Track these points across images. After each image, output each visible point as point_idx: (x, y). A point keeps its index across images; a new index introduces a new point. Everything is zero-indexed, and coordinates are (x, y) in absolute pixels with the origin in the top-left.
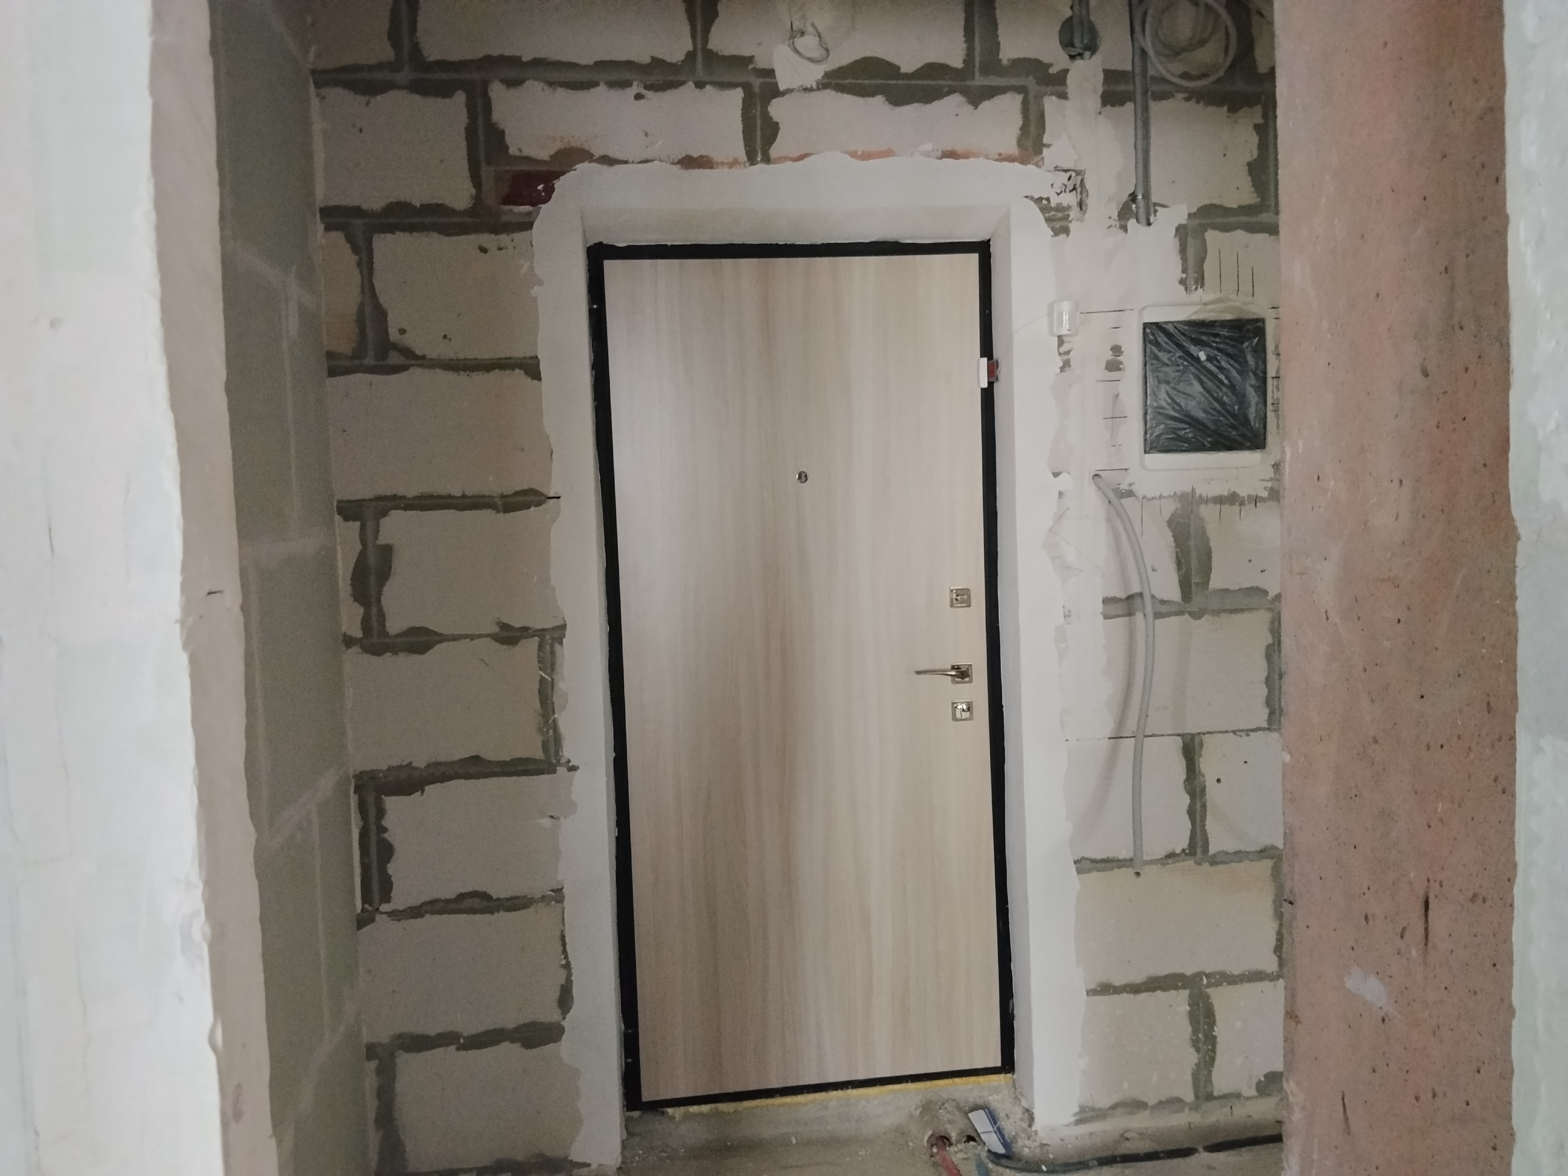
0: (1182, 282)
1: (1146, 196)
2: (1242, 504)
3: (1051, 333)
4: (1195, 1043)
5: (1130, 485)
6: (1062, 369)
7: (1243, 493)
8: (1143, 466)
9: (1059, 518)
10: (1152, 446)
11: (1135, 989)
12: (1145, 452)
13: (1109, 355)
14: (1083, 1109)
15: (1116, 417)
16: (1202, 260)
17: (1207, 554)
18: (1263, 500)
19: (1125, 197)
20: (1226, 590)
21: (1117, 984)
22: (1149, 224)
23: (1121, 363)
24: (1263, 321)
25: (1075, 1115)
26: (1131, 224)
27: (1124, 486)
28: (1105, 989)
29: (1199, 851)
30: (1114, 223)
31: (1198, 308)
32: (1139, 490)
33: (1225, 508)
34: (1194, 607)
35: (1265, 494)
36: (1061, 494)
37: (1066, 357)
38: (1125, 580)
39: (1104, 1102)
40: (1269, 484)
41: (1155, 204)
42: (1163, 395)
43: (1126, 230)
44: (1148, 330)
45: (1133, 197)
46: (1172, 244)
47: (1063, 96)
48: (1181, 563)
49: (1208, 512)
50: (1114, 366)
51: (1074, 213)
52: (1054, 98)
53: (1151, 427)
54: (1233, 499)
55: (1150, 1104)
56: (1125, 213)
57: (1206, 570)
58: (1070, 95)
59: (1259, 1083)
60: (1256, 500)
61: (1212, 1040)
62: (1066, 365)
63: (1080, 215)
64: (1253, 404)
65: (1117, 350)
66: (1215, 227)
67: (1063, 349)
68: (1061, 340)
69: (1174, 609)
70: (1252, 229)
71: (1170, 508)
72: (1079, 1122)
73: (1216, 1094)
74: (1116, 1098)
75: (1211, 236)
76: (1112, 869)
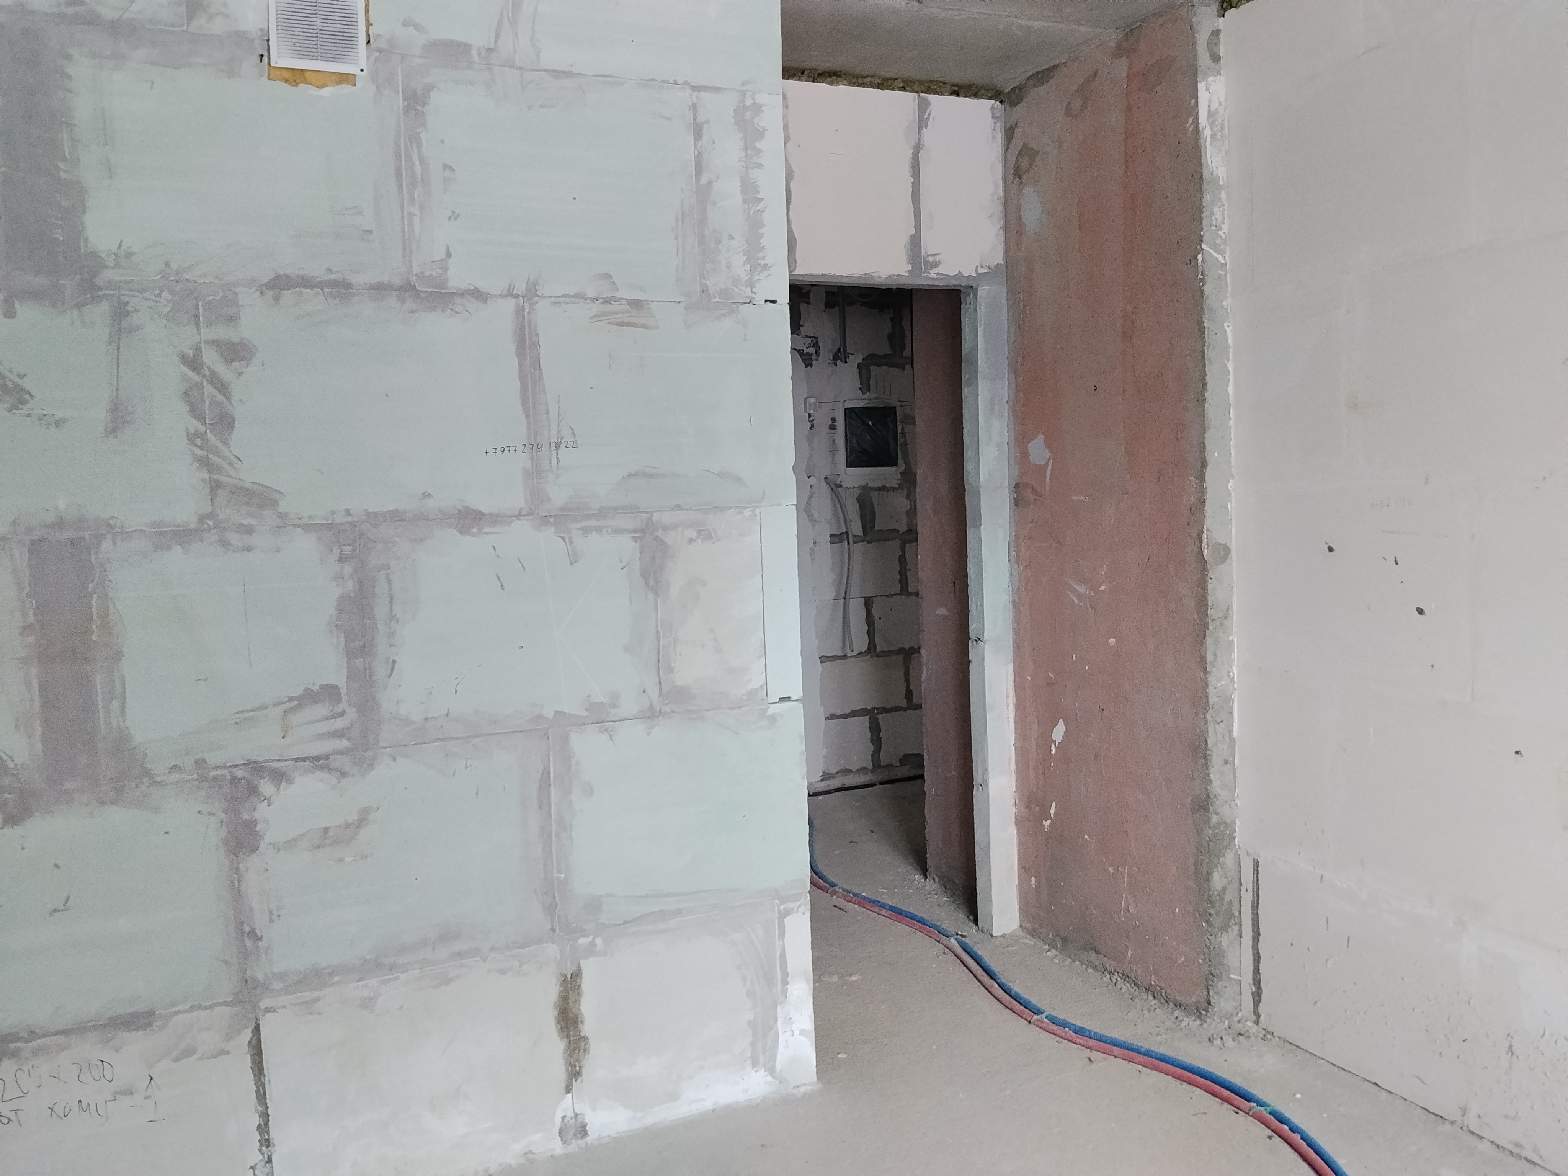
0: (860, 389)
1: (845, 350)
2: (888, 491)
3: (805, 411)
4: (872, 741)
5: (841, 482)
6: (811, 428)
7: (888, 485)
8: (846, 473)
9: (811, 497)
10: (850, 464)
11: (845, 716)
12: (847, 467)
13: (830, 422)
14: (824, 773)
15: (834, 451)
16: (869, 379)
17: (874, 514)
18: (897, 489)
19: (836, 350)
20: (882, 530)
21: (838, 714)
22: (846, 362)
23: (836, 426)
24: (895, 407)
25: (821, 777)
26: (839, 362)
27: (838, 483)
28: (832, 717)
29: (872, 651)
30: (831, 362)
31: (867, 401)
32: (844, 485)
33: (881, 493)
34: (868, 538)
35: (897, 486)
36: (811, 486)
37: (812, 423)
38: (839, 527)
39: (833, 771)
40: (899, 482)
41: (849, 353)
42: (854, 441)
43: (836, 365)
44: (847, 412)
45: (839, 349)
46: (856, 370)
47: (809, 303)
48: (863, 518)
49: (874, 495)
50: (832, 427)
51: (814, 357)
52: (804, 304)
53: (849, 456)
54: (883, 488)
55: (854, 770)
56: (835, 358)
57: (874, 520)
58: (811, 302)
59: (900, 760)
60: (893, 489)
61: (879, 739)
62: (812, 426)
63: (816, 358)
64: (892, 445)
65: (833, 420)
66: (874, 364)
67: (811, 418)
68: (810, 415)
69: (861, 539)
70: (890, 365)
71: (858, 492)
72: (822, 780)
73: (882, 764)
74: (838, 768)
75: (872, 368)
76: (835, 661)
